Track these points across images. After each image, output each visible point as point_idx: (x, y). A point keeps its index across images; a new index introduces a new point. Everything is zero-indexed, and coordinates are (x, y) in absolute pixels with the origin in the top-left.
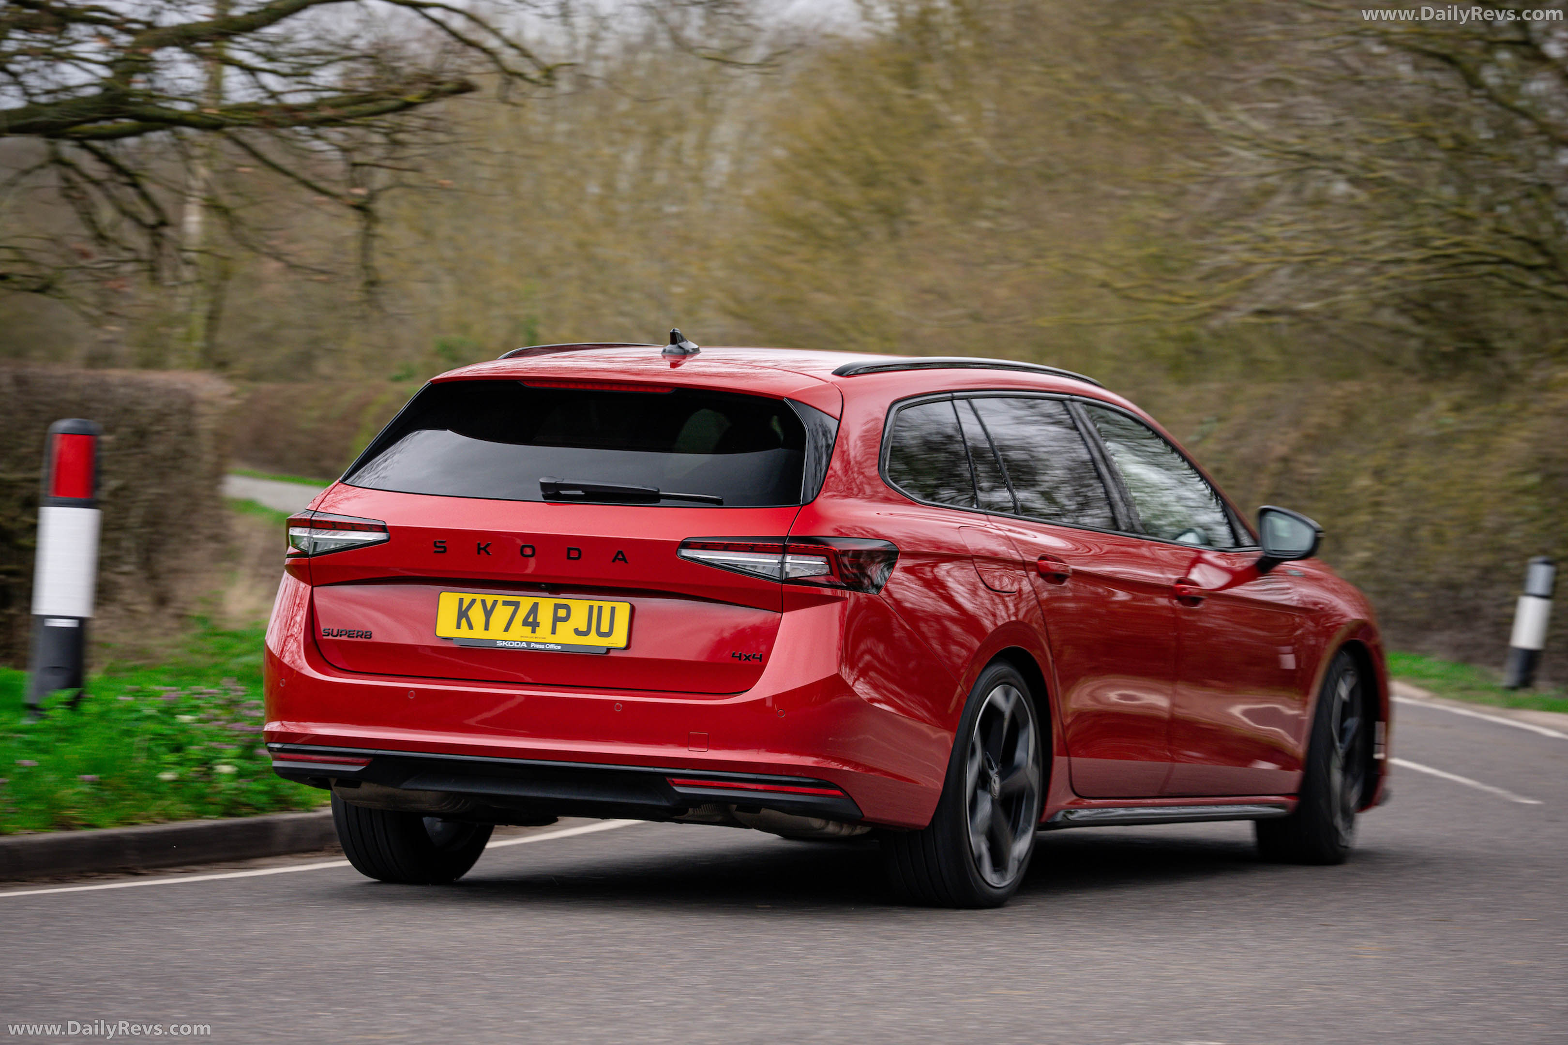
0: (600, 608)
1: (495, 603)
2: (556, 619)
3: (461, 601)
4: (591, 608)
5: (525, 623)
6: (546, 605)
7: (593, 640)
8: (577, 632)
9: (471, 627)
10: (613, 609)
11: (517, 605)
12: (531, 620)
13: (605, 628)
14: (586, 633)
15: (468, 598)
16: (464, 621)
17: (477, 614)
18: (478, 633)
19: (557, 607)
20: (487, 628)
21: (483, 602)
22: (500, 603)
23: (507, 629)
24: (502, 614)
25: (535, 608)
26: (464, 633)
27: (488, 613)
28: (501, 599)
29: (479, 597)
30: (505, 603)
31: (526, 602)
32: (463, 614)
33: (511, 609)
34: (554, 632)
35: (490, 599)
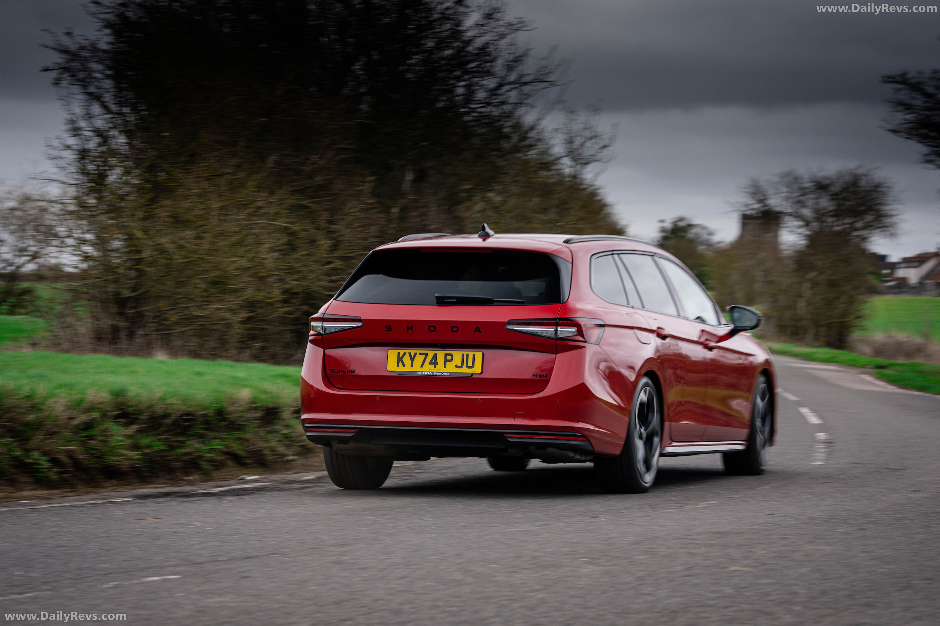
0: (467, 355)
1: (416, 354)
2: (446, 361)
3: (399, 353)
4: (463, 355)
5: (431, 363)
6: (441, 354)
7: (465, 370)
8: (457, 366)
9: (404, 366)
10: (474, 355)
11: (426, 355)
12: (433, 361)
13: (470, 364)
14: (461, 367)
15: (402, 352)
16: (400, 363)
17: (407, 360)
18: (408, 369)
19: (446, 355)
20: (412, 366)
21: (410, 354)
22: (418, 354)
23: (422, 366)
24: (419, 359)
25: (435, 356)
26: (401, 369)
27: (412, 359)
28: (418, 352)
29: (407, 352)
30: (420, 354)
31: (431, 353)
32: (400, 360)
33: (424, 356)
34: (445, 367)
35: (413, 352)
